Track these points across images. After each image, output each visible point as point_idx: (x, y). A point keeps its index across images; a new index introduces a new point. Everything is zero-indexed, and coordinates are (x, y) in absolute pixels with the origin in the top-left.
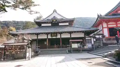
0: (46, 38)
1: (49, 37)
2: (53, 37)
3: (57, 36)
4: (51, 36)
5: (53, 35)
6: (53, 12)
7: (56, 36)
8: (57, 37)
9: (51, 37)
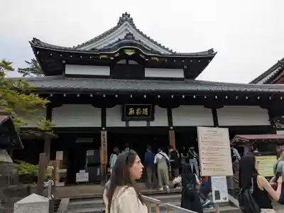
0: (99, 125)
1: (115, 121)
2: (132, 124)
3: (153, 119)
4: (126, 117)
5: (131, 112)
6: (120, 24)
7: (151, 117)
8: (153, 124)
9: (123, 124)
